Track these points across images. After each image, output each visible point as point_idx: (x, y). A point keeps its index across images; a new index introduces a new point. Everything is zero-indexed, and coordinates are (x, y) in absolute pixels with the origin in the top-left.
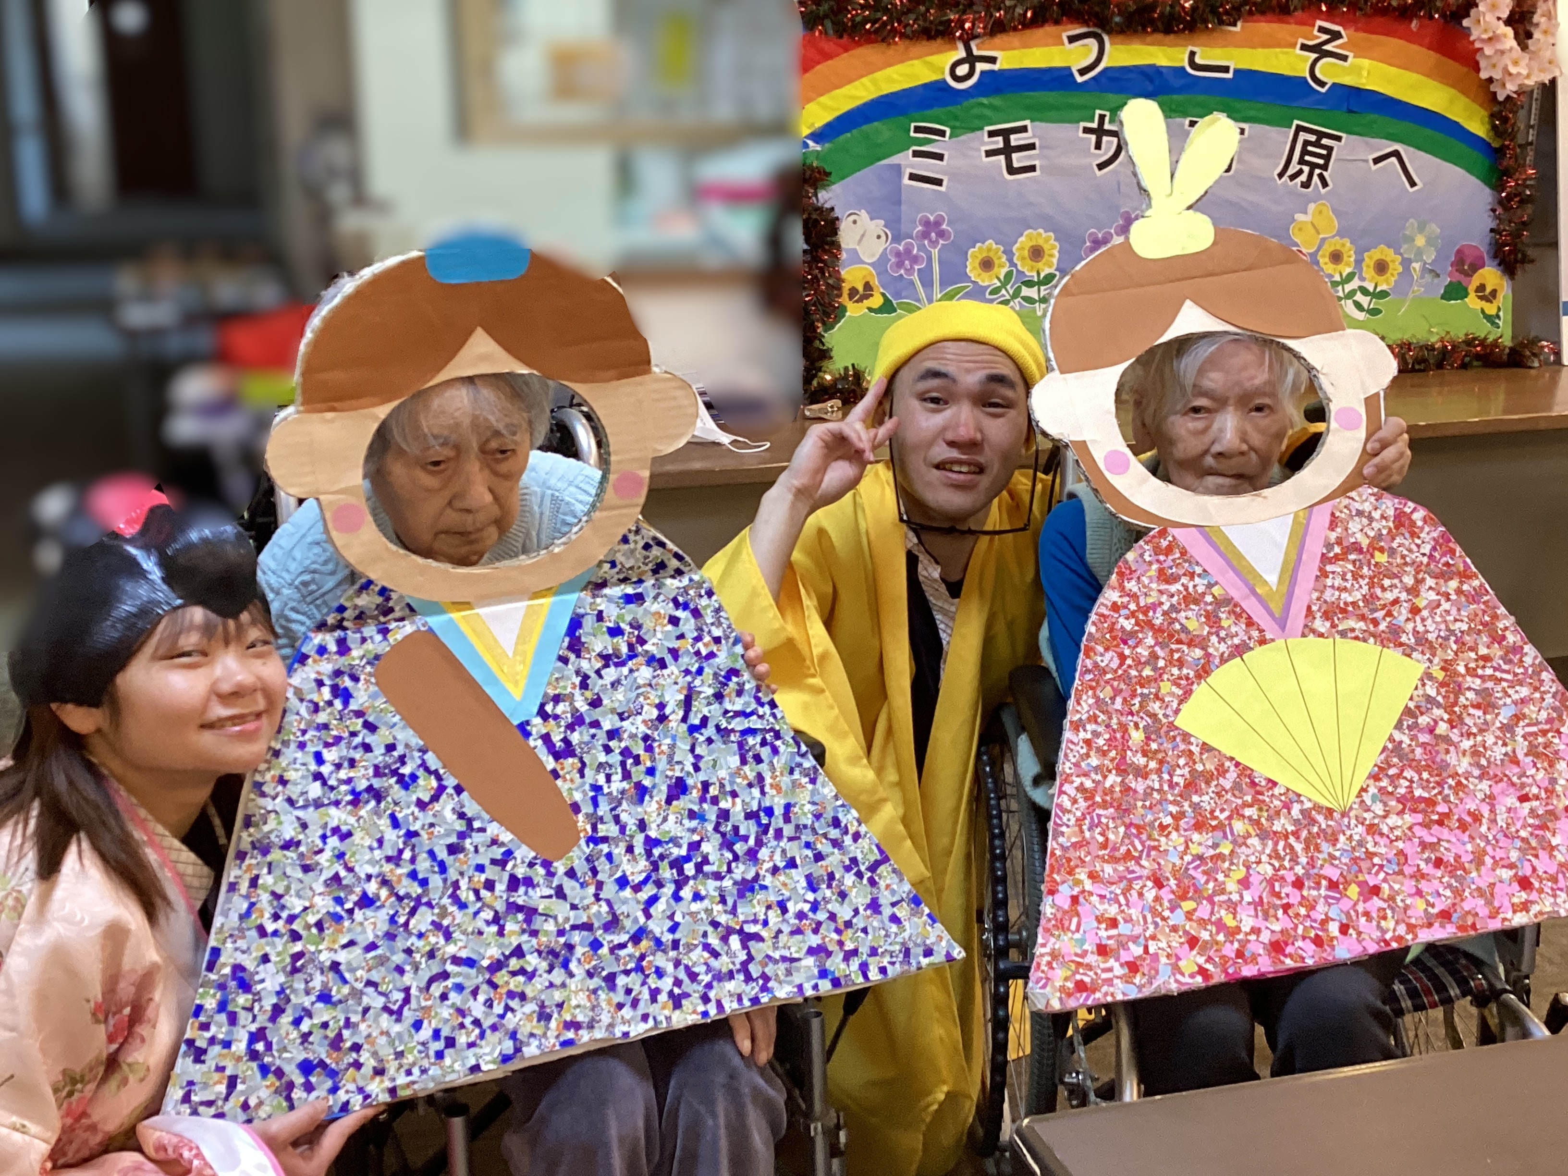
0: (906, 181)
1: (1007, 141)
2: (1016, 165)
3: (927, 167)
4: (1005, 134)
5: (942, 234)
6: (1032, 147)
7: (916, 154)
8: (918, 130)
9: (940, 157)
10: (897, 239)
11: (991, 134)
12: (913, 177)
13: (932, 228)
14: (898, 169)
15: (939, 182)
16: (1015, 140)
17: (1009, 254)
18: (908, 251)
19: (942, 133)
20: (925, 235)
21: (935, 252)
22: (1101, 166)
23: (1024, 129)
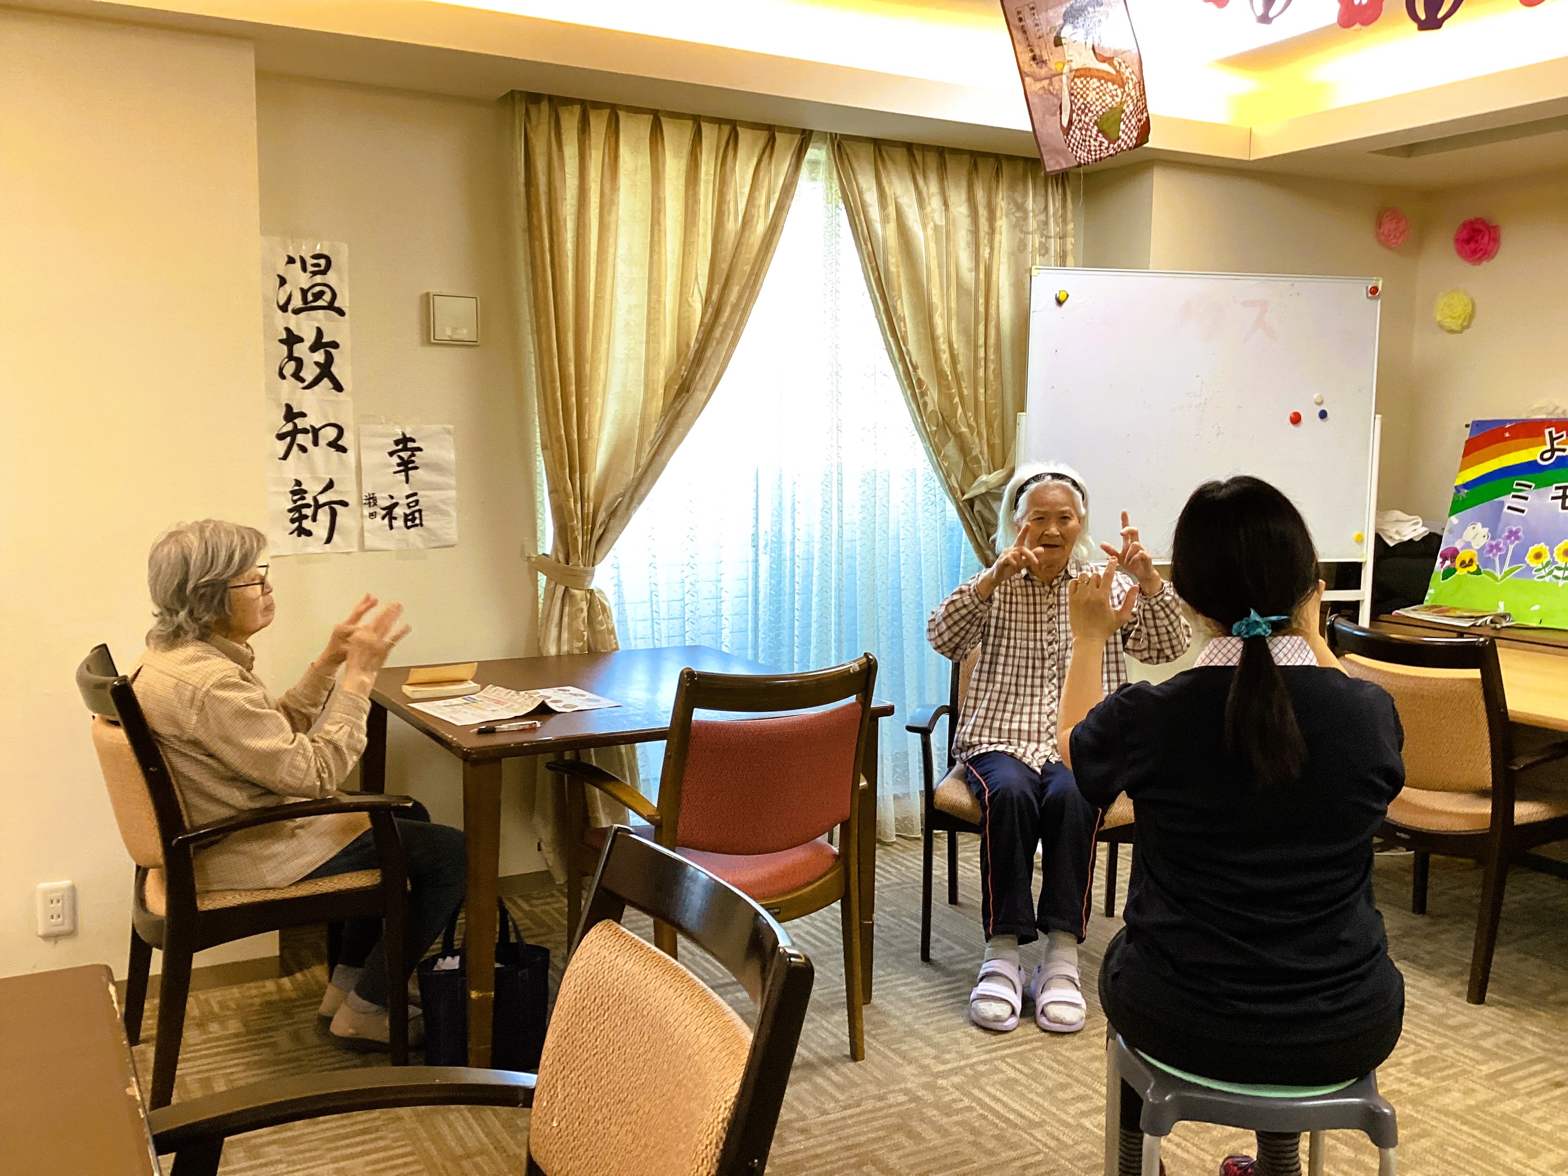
0: (1506, 510)
1: (1564, 492)
2: (1566, 505)
3: (1518, 503)
4: (1564, 488)
5: (1517, 538)
7: (1514, 496)
8: (1518, 484)
9: (1526, 498)
10: (1493, 538)
11: (1557, 488)
12: (1510, 508)
13: (1513, 534)
15: (1523, 511)
17: (1552, 553)
18: (1497, 545)
19: (1530, 487)
20: (1509, 537)
21: (1511, 547)
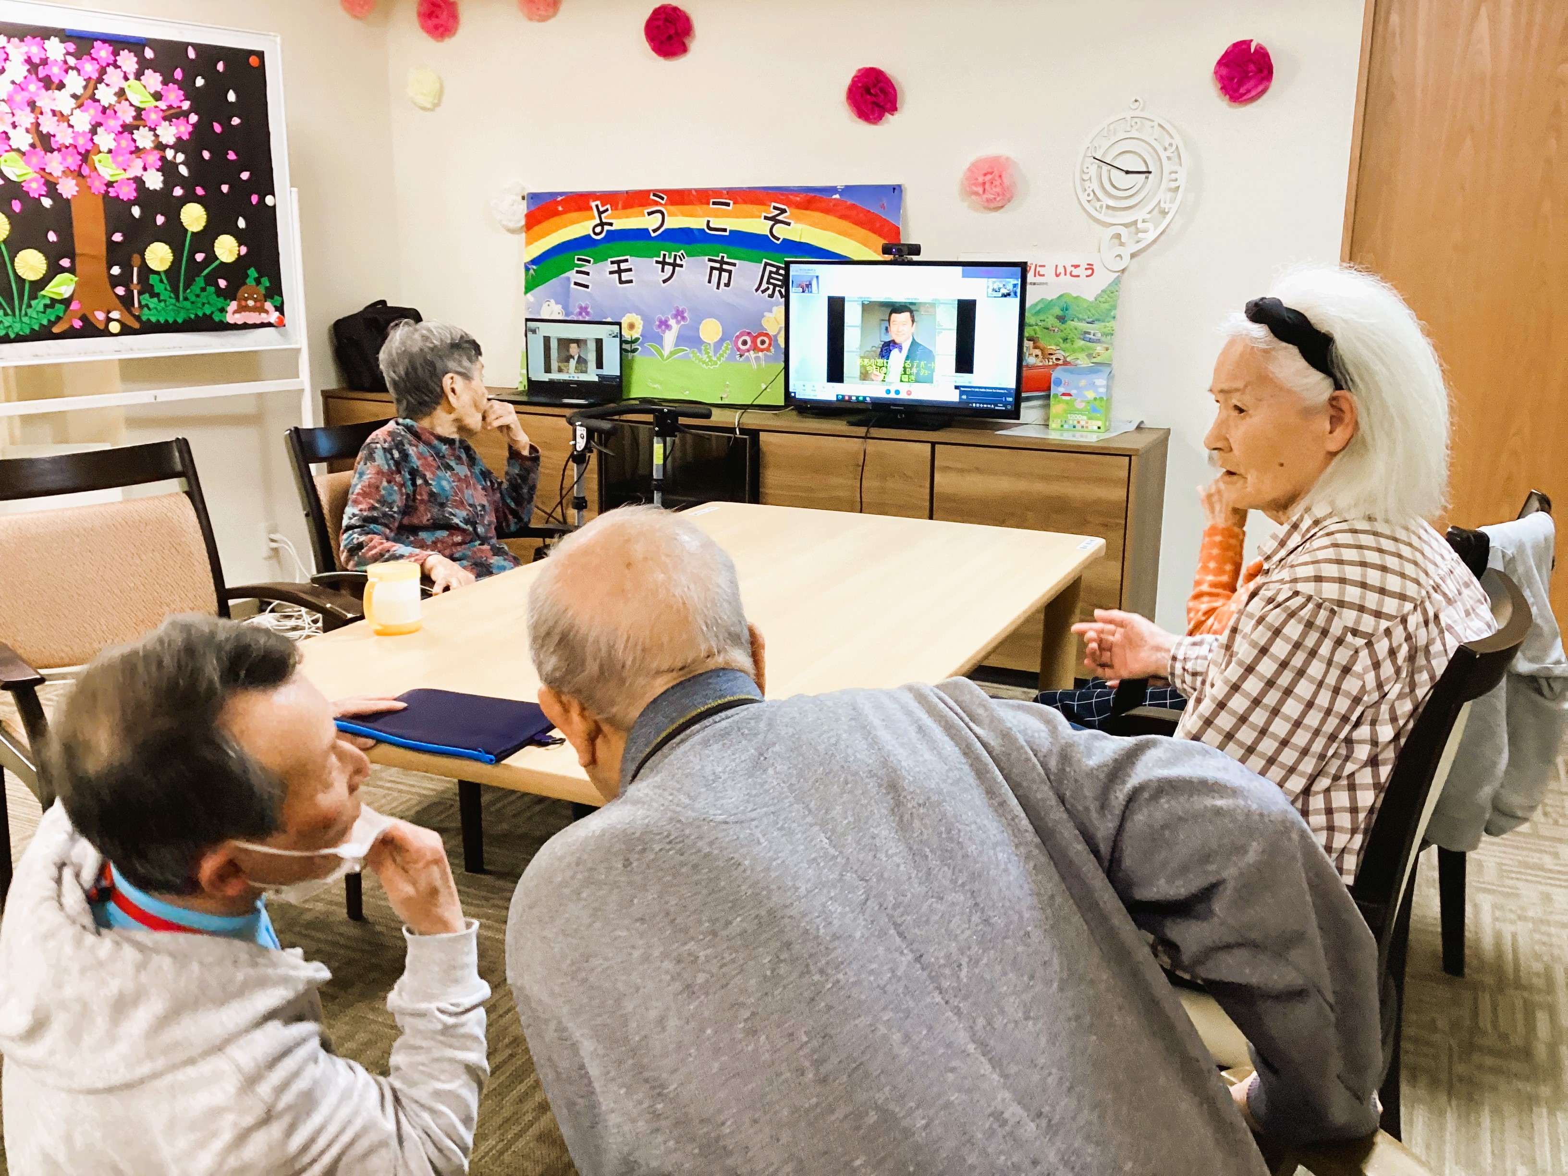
0: (572, 286)
1: (619, 267)
2: (623, 279)
3: (582, 279)
4: (618, 262)
6: (630, 270)
7: (578, 272)
8: (579, 259)
9: (588, 274)
11: (612, 263)
12: (576, 284)
13: (583, 311)
14: (568, 279)
15: (587, 287)
16: (623, 266)
19: (589, 262)
20: (580, 314)
22: (664, 281)
23: (626, 261)
